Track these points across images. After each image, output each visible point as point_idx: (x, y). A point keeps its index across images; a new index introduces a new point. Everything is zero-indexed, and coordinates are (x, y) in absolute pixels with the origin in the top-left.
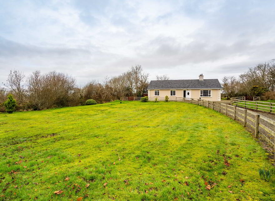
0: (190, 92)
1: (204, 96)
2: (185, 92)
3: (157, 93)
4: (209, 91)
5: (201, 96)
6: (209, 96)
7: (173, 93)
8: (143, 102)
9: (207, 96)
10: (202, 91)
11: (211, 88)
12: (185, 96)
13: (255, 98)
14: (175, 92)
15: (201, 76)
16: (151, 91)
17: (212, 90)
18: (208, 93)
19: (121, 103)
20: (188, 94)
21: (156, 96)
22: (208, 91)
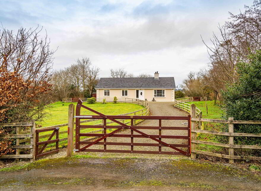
0: (143, 91)
1: (157, 96)
2: (137, 91)
3: (107, 93)
4: (163, 91)
5: (155, 96)
6: (163, 96)
7: (125, 93)
8: (89, 104)
9: (161, 96)
10: (156, 91)
11: (165, 87)
12: (137, 96)
13: (202, 98)
14: (127, 91)
15: (157, 73)
16: (100, 90)
17: (166, 89)
18: (161, 92)
19: (63, 105)
20: (141, 93)
21: (106, 96)
22: (161, 91)
